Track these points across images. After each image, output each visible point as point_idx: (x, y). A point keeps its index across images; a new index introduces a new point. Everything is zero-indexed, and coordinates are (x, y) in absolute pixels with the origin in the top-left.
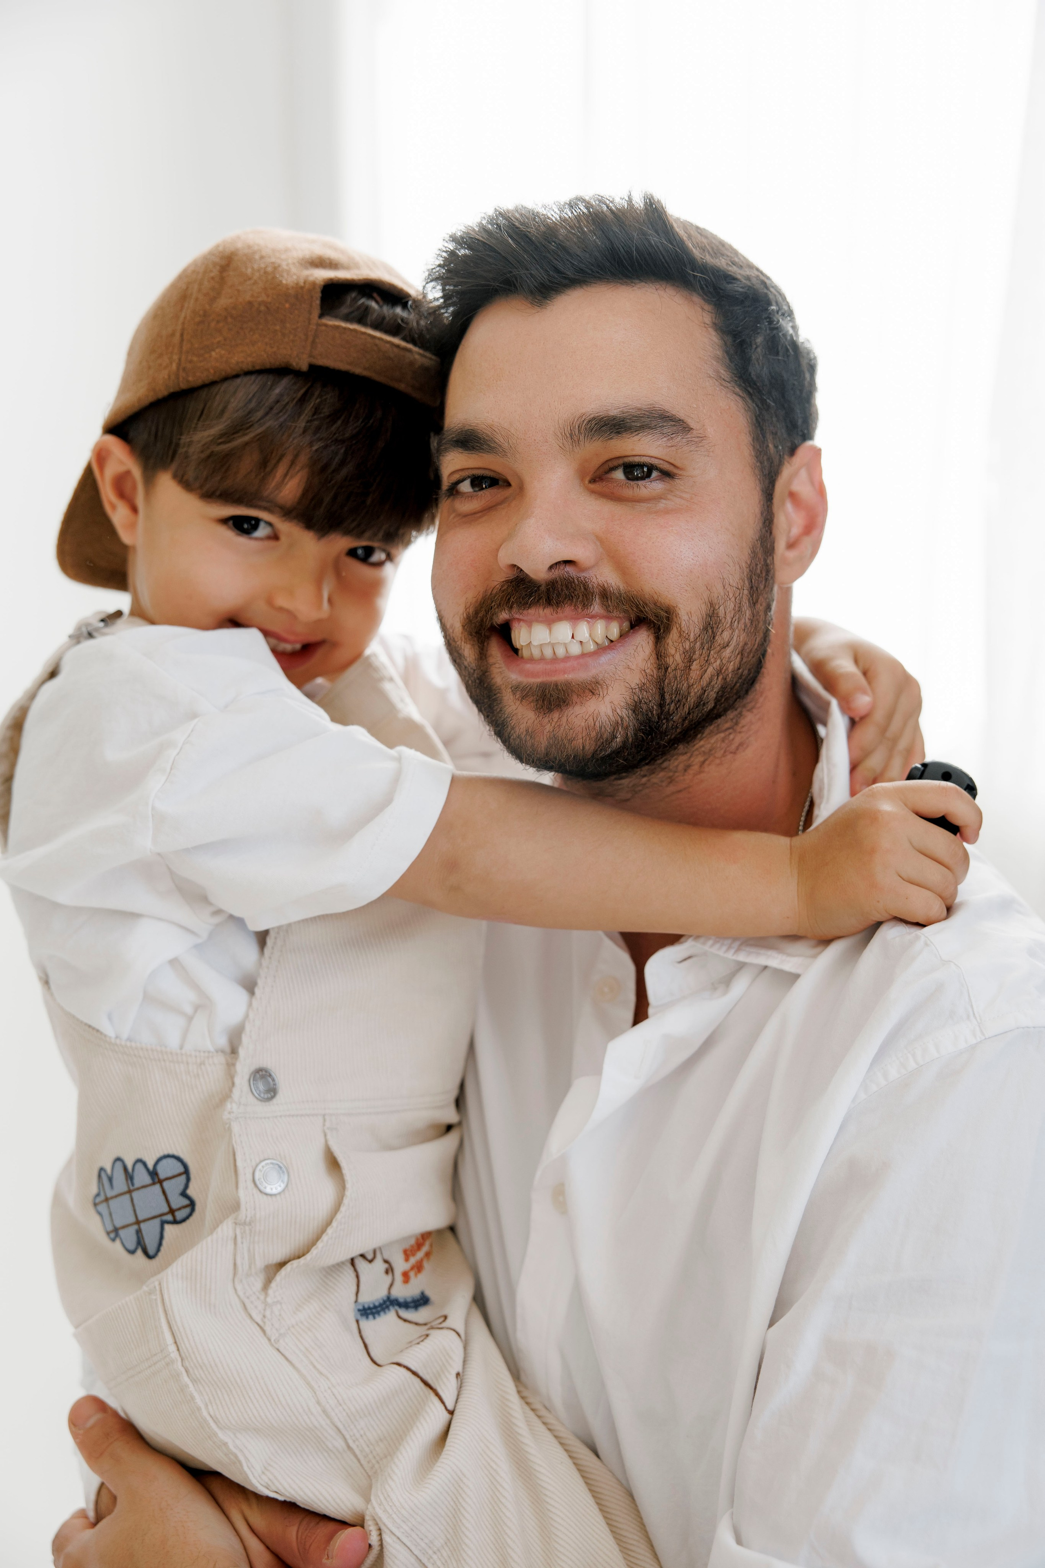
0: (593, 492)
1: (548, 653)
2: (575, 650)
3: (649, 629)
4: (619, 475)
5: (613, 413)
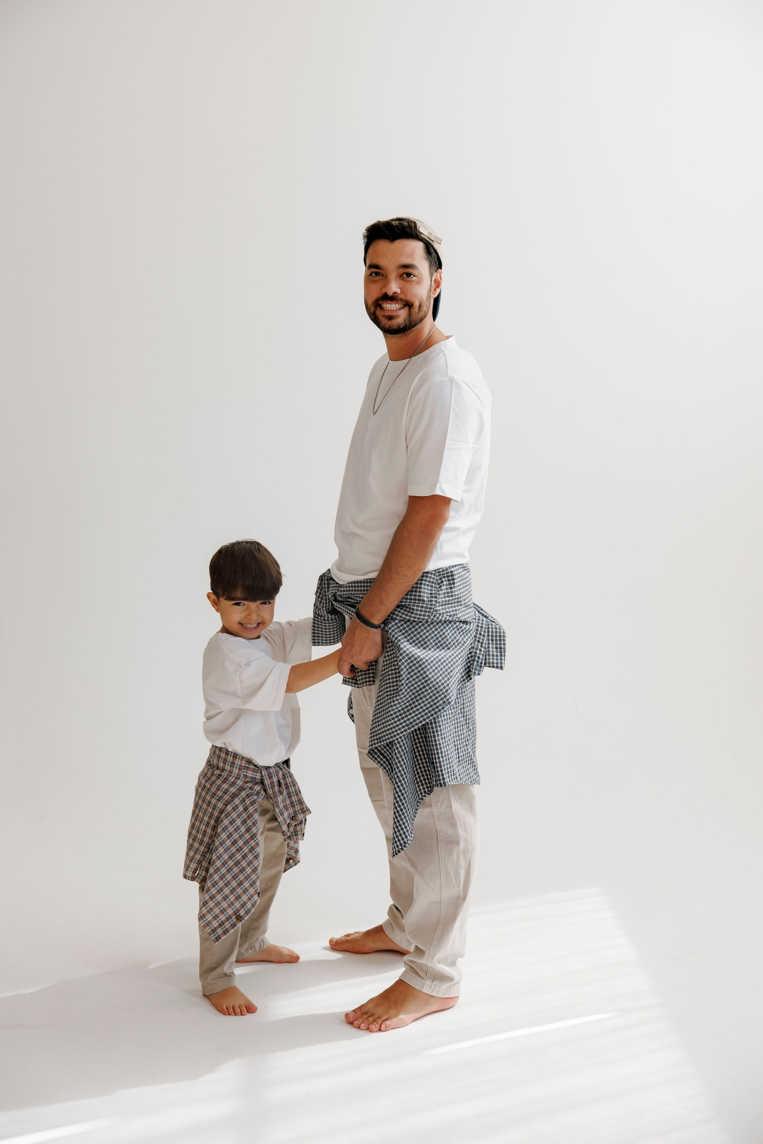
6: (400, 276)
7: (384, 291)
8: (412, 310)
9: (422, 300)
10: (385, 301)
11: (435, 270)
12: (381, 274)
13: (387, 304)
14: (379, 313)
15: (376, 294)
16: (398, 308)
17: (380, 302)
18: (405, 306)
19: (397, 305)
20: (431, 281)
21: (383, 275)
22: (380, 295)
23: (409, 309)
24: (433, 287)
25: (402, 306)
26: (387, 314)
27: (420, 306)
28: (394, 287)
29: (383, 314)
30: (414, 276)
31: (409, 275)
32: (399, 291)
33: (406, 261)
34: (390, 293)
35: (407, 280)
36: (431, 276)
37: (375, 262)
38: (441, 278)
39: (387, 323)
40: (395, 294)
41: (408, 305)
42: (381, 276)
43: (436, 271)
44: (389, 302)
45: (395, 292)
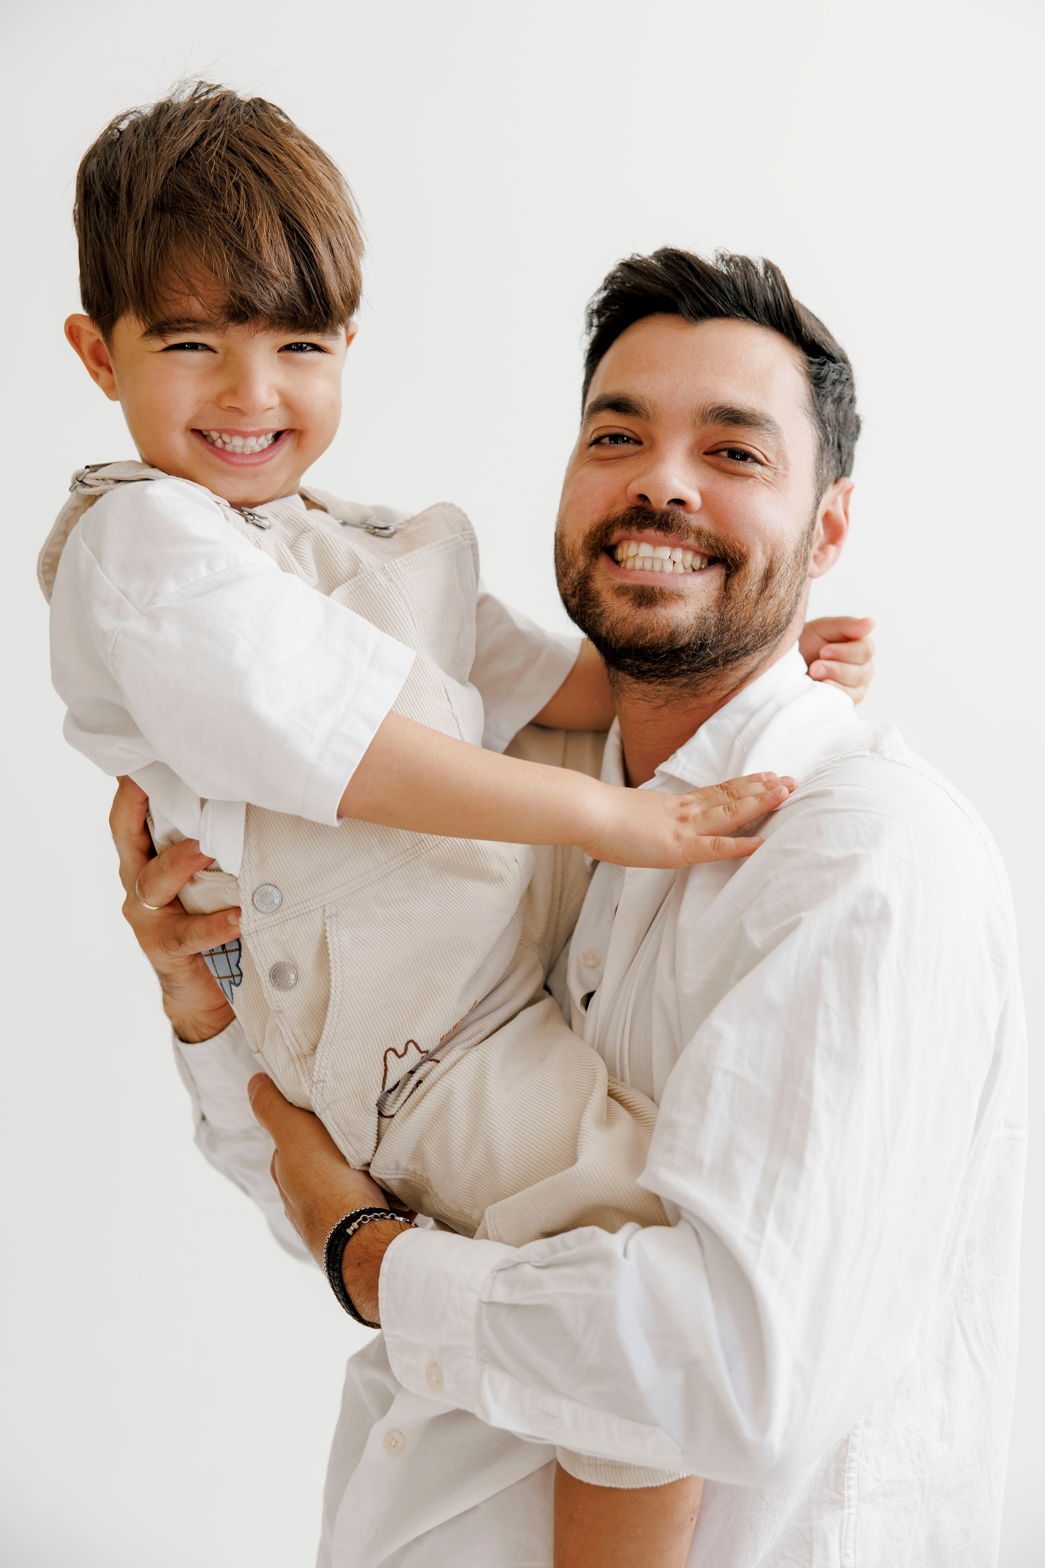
1: (647, 565)
2: (669, 567)
3: (722, 567)
6: (705, 453)
7: (636, 488)
8: (735, 581)
9: (779, 554)
10: (634, 528)
11: (831, 474)
12: (634, 436)
13: (639, 541)
16: (681, 567)
17: (615, 538)
18: (711, 562)
21: (641, 439)
23: (728, 577)
24: (818, 534)
25: (703, 560)
26: (633, 582)
27: (768, 575)
28: (677, 484)
29: (619, 581)
30: (758, 464)
31: (738, 451)
32: (694, 498)
34: (660, 502)
35: (731, 468)
38: (846, 512)
40: (680, 511)
41: (727, 562)
42: (635, 439)
43: (833, 479)
44: (650, 532)
45: (680, 502)
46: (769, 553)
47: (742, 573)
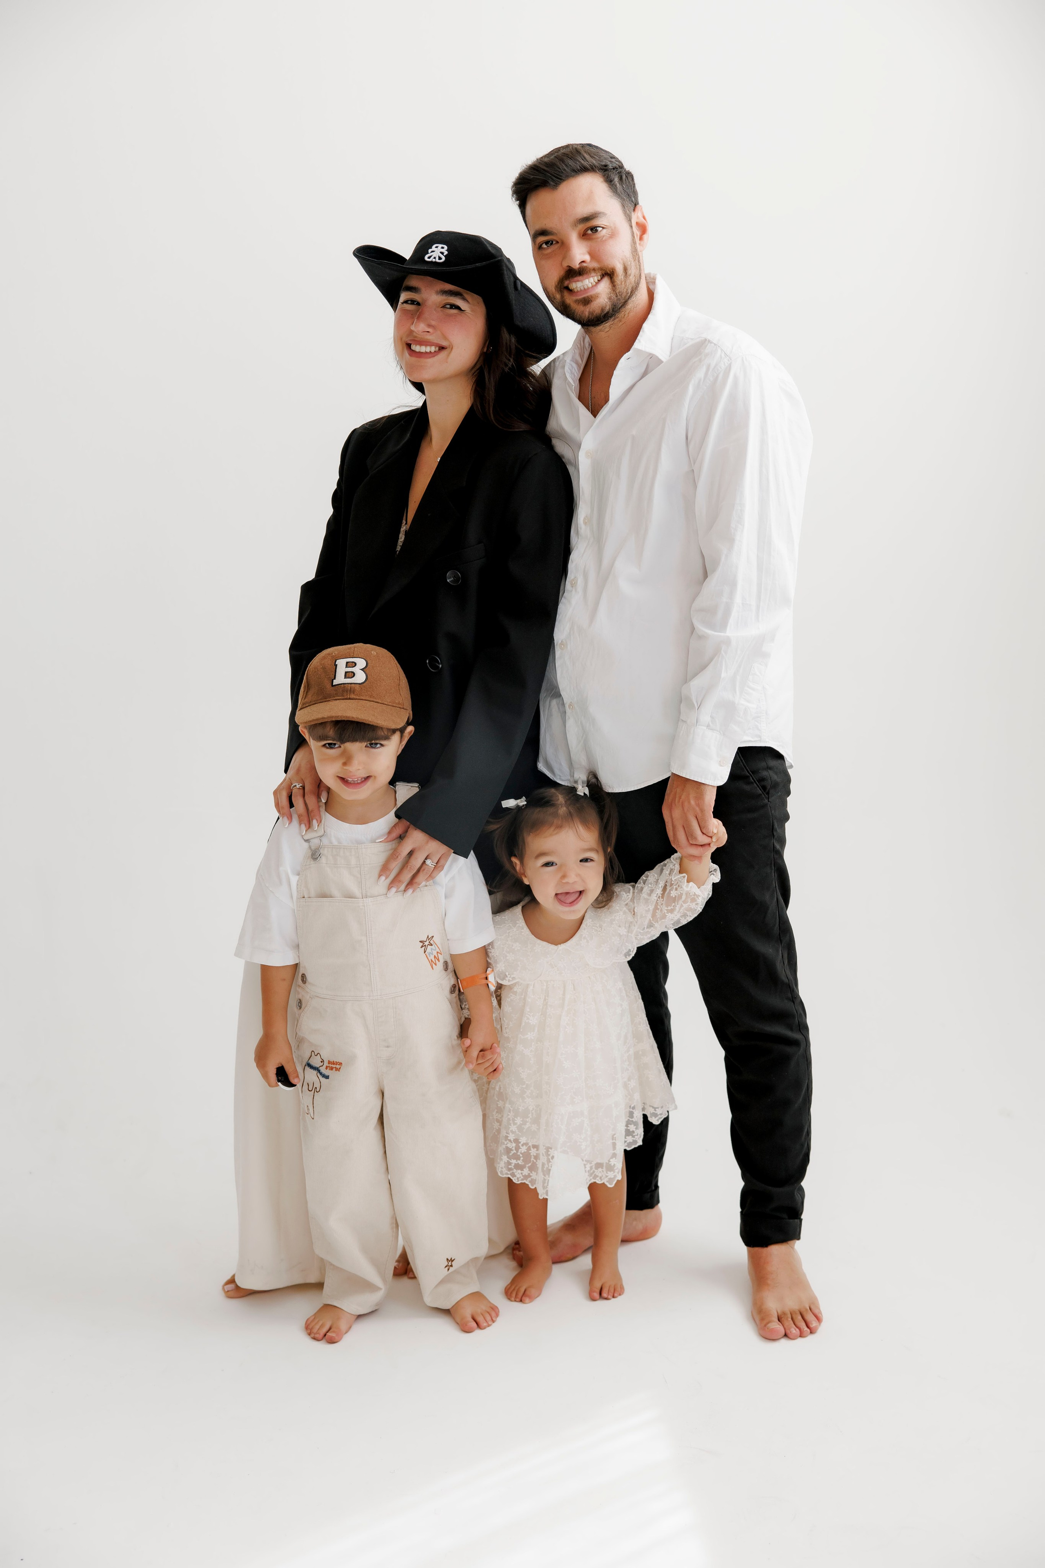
0: (584, 239)
1: (582, 288)
2: (590, 285)
3: (608, 276)
4: (589, 232)
5: (585, 216)
6: (583, 236)
7: (565, 264)
8: (615, 278)
10: (571, 278)
11: (632, 208)
12: (554, 242)
13: (576, 282)
14: (570, 300)
15: (555, 275)
16: (595, 283)
17: (566, 283)
18: (603, 276)
19: (592, 280)
20: (631, 227)
21: (557, 242)
22: (562, 273)
23: (611, 279)
24: (637, 235)
25: (600, 277)
26: (580, 297)
27: (625, 270)
28: (579, 253)
29: (575, 298)
30: (603, 228)
31: (594, 229)
32: (587, 258)
33: (583, 210)
34: (576, 265)
35: (594, 237)
36: (630, 220)
37: (538, 226)
38: (644, 218)
39: (585, 312)
40: (584, 264)
41: (609, 274)
42: (555, 244)
43: (634, 210)
44: (578, 278)
45: (583, 262)
46: (622, 262)
47: (615, 275)
